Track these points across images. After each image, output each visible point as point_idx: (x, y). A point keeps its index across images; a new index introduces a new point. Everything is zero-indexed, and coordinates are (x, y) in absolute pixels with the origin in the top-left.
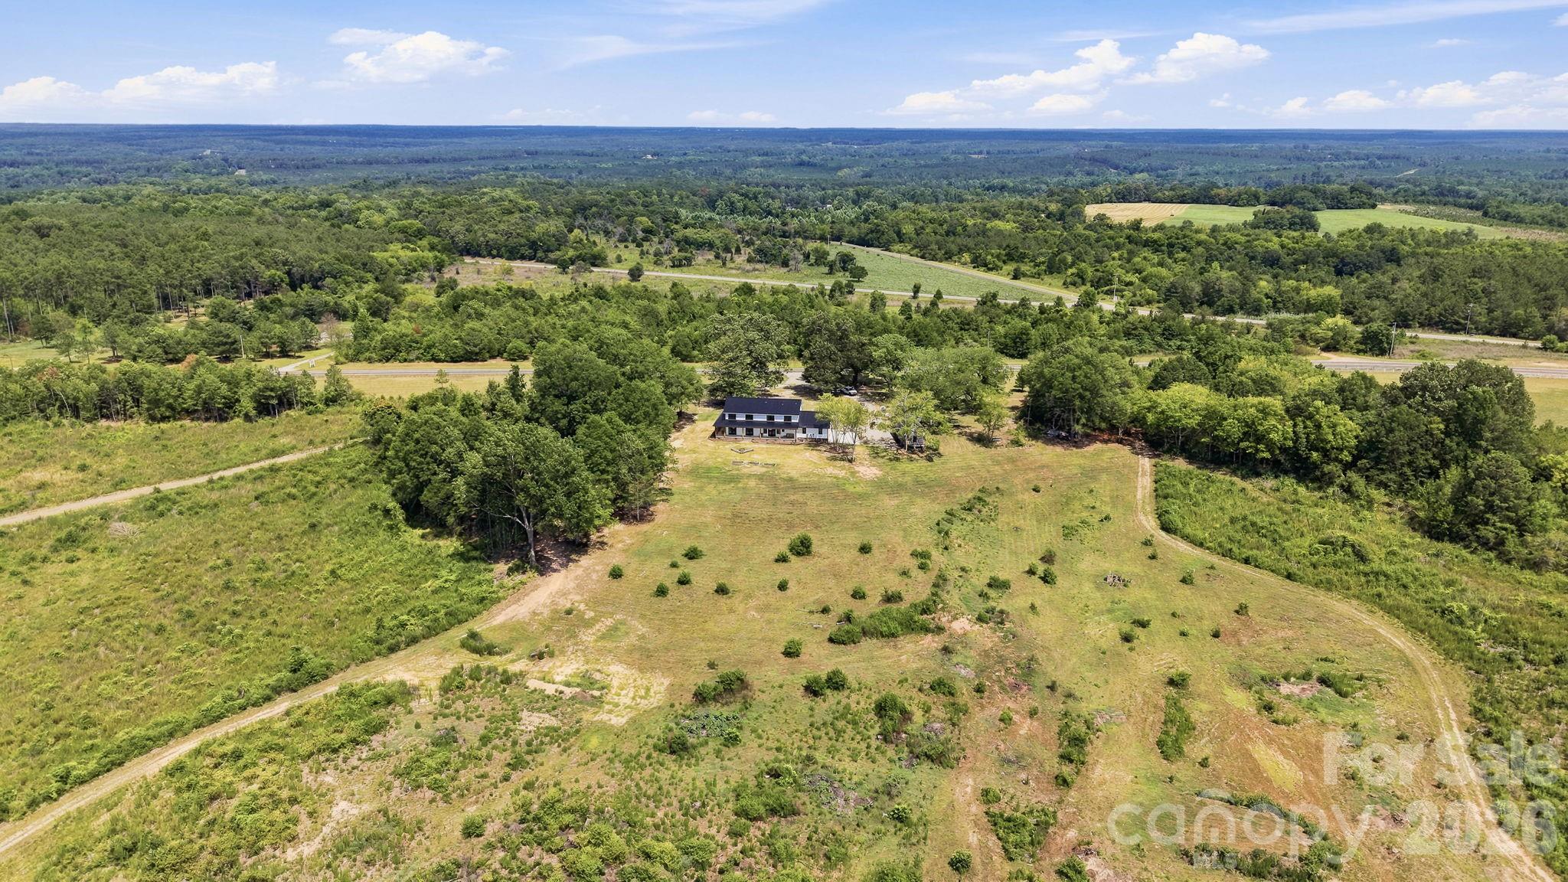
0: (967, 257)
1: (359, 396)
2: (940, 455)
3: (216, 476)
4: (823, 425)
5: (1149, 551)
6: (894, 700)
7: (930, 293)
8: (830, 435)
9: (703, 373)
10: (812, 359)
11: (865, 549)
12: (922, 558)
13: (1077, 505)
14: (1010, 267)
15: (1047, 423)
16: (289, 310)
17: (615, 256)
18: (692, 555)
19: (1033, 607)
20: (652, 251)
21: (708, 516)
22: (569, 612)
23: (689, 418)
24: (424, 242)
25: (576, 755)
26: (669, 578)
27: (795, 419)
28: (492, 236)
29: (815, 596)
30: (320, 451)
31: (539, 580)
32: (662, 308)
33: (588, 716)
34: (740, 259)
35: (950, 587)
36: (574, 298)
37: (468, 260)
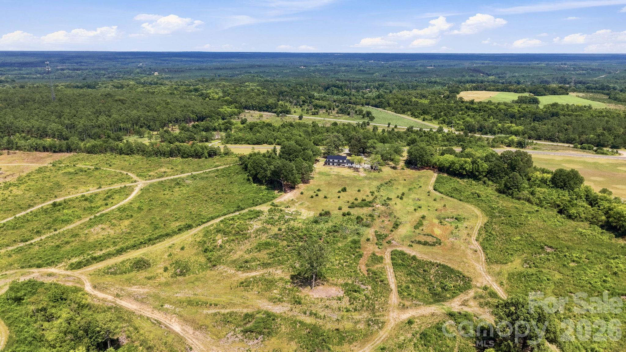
0: (409, 113)
1: (233, 153)
2: (382, 171)
3: (204, 171)
4: (352, 163)
5: (428, 194)
6: (360, 217)
7: (393, 125)
8: (354, 165)
9: (322, 149)
10: (351, 146)
11: (359, 191)
12: (372, 193)
13: (414, 184)
14: (422, 117)
15: (412, 165)
16: (202, 128)
17: (294, 110)
18: (319, 190)
19: (396, 204)
20: (305, 109)
21: (323, 183)
22: (292, 200)
23: (318, 161)
24: (233, 105)
25: (296, 222)
26: (314, 195)
27: (345, 161)
28: (254, 103)
29: (346, 199)
30: (228, 166)
31: (285, 194)
32: (310, 130)
33: (298, 217)
34: (334, 112)
35: (377, 199)
36: (283, 126)
37: (247, 111)
